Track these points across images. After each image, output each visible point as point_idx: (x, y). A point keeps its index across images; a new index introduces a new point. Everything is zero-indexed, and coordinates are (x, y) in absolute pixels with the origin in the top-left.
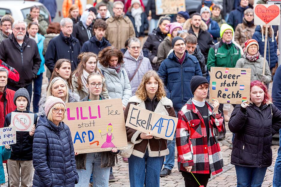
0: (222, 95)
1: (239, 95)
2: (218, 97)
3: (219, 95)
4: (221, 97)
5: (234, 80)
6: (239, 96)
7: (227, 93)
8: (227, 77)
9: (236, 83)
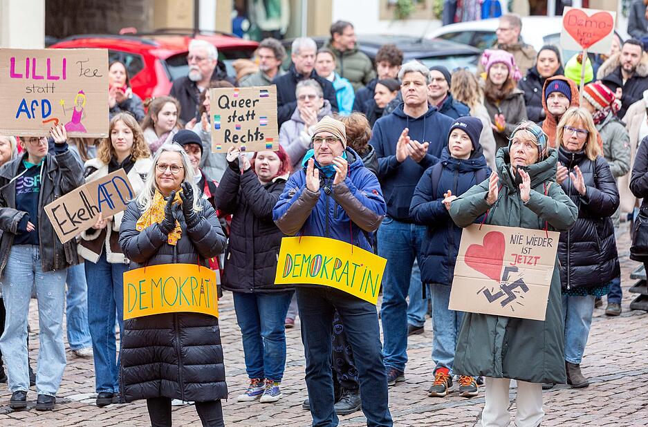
0: (231, 137)
1: (259, 135)
2: (226, 142)
3: (227, 137)
4: (230, 141)
5: (249, 109)
6: (259, 137)
7: (240, 134)
8: (237, 104)
9: (253, 115)
